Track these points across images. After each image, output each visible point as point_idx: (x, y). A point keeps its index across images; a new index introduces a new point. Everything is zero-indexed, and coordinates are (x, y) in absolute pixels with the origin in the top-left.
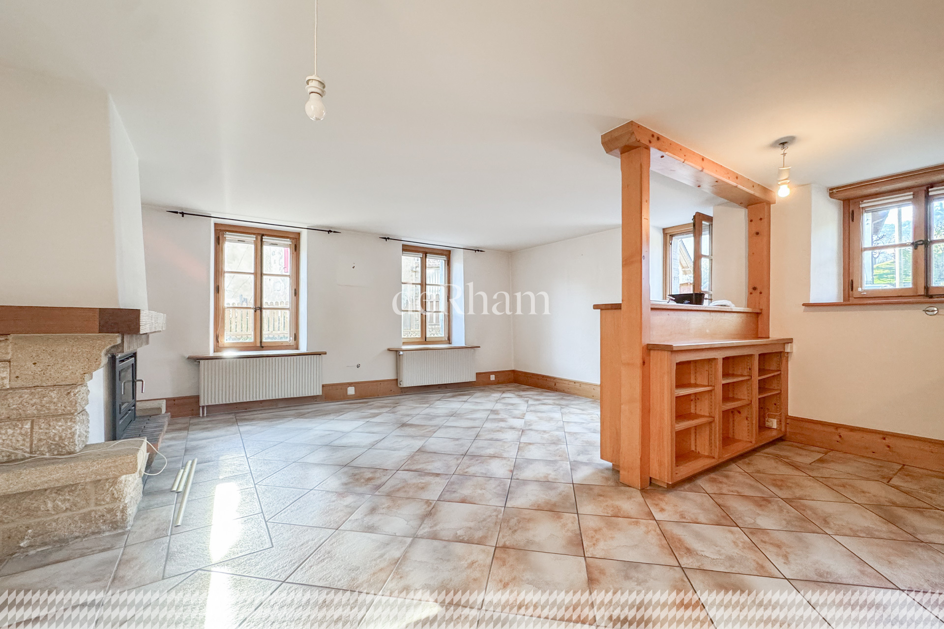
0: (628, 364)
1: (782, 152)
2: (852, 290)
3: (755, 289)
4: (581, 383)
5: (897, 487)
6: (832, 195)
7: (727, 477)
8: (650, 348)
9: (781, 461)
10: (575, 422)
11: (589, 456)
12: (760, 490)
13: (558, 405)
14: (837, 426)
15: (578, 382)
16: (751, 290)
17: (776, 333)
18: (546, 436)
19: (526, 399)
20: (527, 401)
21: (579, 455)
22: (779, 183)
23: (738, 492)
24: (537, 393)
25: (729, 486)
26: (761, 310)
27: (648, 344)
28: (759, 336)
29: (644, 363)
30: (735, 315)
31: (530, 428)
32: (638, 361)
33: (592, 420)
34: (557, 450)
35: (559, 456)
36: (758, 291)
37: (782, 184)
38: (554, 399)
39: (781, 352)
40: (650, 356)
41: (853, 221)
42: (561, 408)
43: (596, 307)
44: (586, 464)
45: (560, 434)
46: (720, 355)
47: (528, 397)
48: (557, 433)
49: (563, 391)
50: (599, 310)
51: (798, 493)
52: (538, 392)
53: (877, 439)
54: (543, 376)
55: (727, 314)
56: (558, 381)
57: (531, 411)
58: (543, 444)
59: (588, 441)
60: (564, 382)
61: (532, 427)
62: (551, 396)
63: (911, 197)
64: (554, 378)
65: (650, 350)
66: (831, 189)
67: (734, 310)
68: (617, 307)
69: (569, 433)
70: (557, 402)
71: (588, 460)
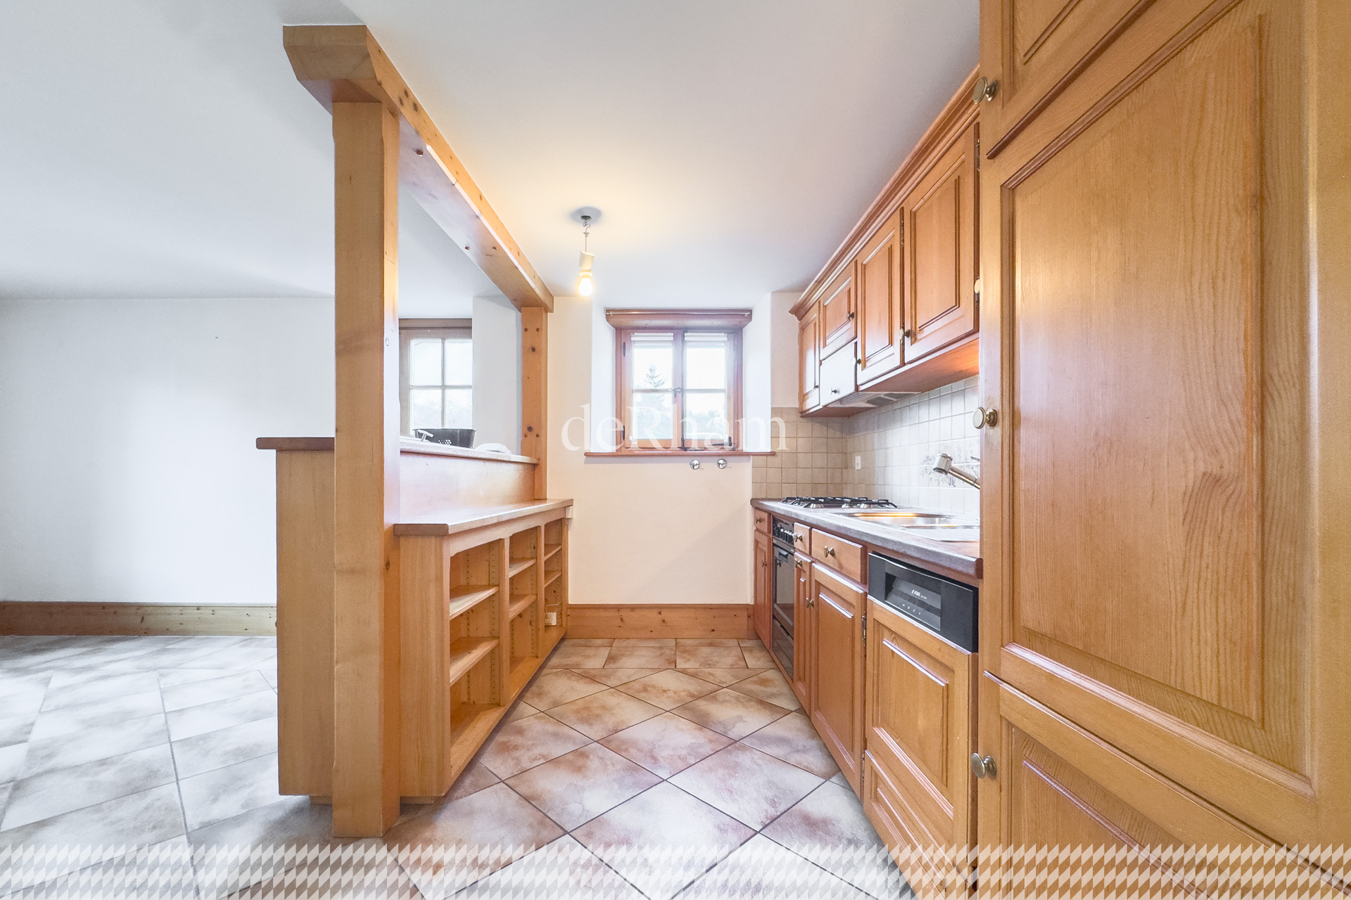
0: (352, 571)
1: (584, 229)
2: (624, 439)
3: (530, 429)
4: (213, 609)
5: (684, 672)
6: (608, 317)
7: (520, 732)
8: (401, 533)
9: (573, 674)
10: (202, 706)
11: (245, 794)
12: (568, 738)
13: (149, 669)
14: (618, 608)
15: (206, 607)
16: (526, 430)
17: (555, 493)
18: (107, 775)
19: (41, 675)
20: (47, 682)
21: (215, 800)
22: (581, 274)
23: (544, 757)
24: (84, 650)
25: (528, 750)
26: (539, 459)
27: (395, 525)
28: (536, 497)
29: (388, 564)
30: (512, 466)
31: (50, 764)
32: (377, 562)
33: (247, 687)
34: (147, 808)
35: (154, 828)
36: (535, 433)
37: (584, 277)
38: (141, 657)
39: (561, 519)
40: (399, 548)
41: (624, 355)
42: (162, 675)
43: (263, 443)
44: (236, 821)
45: (158, 752)
46: (505, 533)
47: (50, 668)
48: (146, 754)
49: (166, 631)
50: (274, 451)
51: (610, 722)
52: (85, 646)
53: (653, 614)
54: (104, 606)
55: (504, 465)
56: (149, 610)
57: (57, 709)
58: (97, 807)
59: (239, 749)
60: (171, 610)
61: (61, 760)
62: (131, 650)
63: (672, 339)
64: (139, 606)
65: (399, 536)
66: (608, 311)
67: (512, 460)
68: (321, 446)
69: (184, 742)
70: (148, 663)
71: (243, 807)
